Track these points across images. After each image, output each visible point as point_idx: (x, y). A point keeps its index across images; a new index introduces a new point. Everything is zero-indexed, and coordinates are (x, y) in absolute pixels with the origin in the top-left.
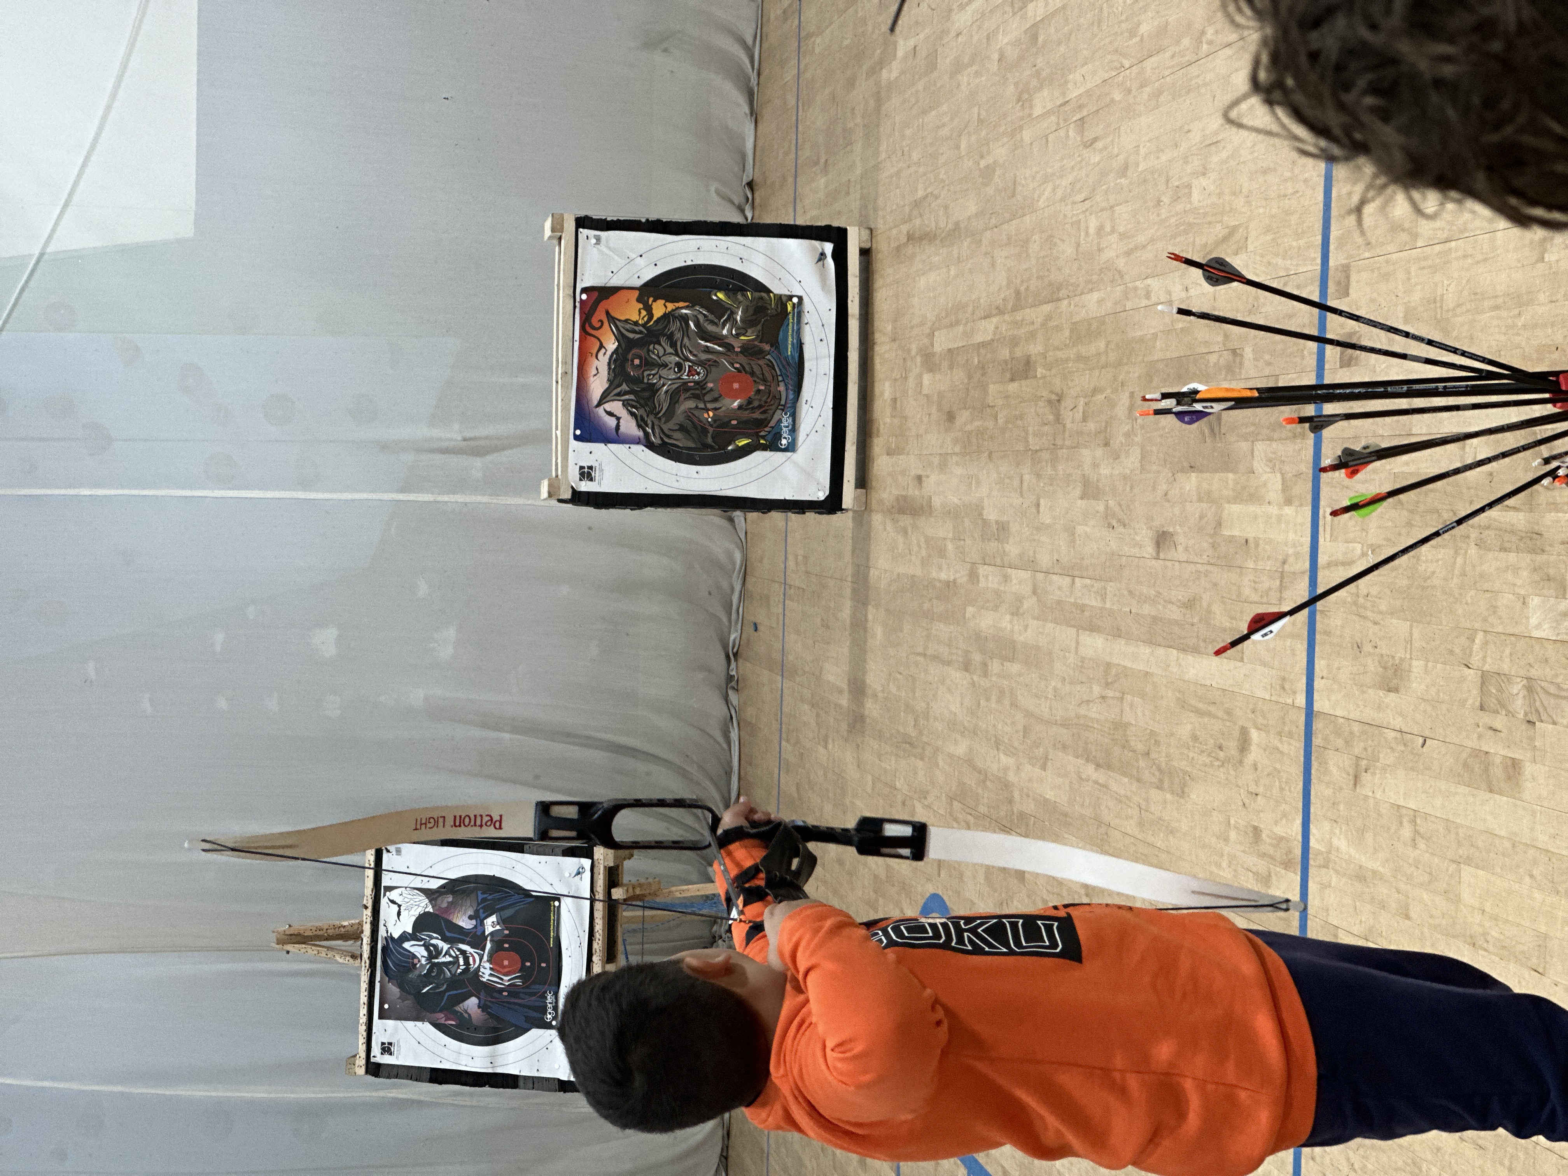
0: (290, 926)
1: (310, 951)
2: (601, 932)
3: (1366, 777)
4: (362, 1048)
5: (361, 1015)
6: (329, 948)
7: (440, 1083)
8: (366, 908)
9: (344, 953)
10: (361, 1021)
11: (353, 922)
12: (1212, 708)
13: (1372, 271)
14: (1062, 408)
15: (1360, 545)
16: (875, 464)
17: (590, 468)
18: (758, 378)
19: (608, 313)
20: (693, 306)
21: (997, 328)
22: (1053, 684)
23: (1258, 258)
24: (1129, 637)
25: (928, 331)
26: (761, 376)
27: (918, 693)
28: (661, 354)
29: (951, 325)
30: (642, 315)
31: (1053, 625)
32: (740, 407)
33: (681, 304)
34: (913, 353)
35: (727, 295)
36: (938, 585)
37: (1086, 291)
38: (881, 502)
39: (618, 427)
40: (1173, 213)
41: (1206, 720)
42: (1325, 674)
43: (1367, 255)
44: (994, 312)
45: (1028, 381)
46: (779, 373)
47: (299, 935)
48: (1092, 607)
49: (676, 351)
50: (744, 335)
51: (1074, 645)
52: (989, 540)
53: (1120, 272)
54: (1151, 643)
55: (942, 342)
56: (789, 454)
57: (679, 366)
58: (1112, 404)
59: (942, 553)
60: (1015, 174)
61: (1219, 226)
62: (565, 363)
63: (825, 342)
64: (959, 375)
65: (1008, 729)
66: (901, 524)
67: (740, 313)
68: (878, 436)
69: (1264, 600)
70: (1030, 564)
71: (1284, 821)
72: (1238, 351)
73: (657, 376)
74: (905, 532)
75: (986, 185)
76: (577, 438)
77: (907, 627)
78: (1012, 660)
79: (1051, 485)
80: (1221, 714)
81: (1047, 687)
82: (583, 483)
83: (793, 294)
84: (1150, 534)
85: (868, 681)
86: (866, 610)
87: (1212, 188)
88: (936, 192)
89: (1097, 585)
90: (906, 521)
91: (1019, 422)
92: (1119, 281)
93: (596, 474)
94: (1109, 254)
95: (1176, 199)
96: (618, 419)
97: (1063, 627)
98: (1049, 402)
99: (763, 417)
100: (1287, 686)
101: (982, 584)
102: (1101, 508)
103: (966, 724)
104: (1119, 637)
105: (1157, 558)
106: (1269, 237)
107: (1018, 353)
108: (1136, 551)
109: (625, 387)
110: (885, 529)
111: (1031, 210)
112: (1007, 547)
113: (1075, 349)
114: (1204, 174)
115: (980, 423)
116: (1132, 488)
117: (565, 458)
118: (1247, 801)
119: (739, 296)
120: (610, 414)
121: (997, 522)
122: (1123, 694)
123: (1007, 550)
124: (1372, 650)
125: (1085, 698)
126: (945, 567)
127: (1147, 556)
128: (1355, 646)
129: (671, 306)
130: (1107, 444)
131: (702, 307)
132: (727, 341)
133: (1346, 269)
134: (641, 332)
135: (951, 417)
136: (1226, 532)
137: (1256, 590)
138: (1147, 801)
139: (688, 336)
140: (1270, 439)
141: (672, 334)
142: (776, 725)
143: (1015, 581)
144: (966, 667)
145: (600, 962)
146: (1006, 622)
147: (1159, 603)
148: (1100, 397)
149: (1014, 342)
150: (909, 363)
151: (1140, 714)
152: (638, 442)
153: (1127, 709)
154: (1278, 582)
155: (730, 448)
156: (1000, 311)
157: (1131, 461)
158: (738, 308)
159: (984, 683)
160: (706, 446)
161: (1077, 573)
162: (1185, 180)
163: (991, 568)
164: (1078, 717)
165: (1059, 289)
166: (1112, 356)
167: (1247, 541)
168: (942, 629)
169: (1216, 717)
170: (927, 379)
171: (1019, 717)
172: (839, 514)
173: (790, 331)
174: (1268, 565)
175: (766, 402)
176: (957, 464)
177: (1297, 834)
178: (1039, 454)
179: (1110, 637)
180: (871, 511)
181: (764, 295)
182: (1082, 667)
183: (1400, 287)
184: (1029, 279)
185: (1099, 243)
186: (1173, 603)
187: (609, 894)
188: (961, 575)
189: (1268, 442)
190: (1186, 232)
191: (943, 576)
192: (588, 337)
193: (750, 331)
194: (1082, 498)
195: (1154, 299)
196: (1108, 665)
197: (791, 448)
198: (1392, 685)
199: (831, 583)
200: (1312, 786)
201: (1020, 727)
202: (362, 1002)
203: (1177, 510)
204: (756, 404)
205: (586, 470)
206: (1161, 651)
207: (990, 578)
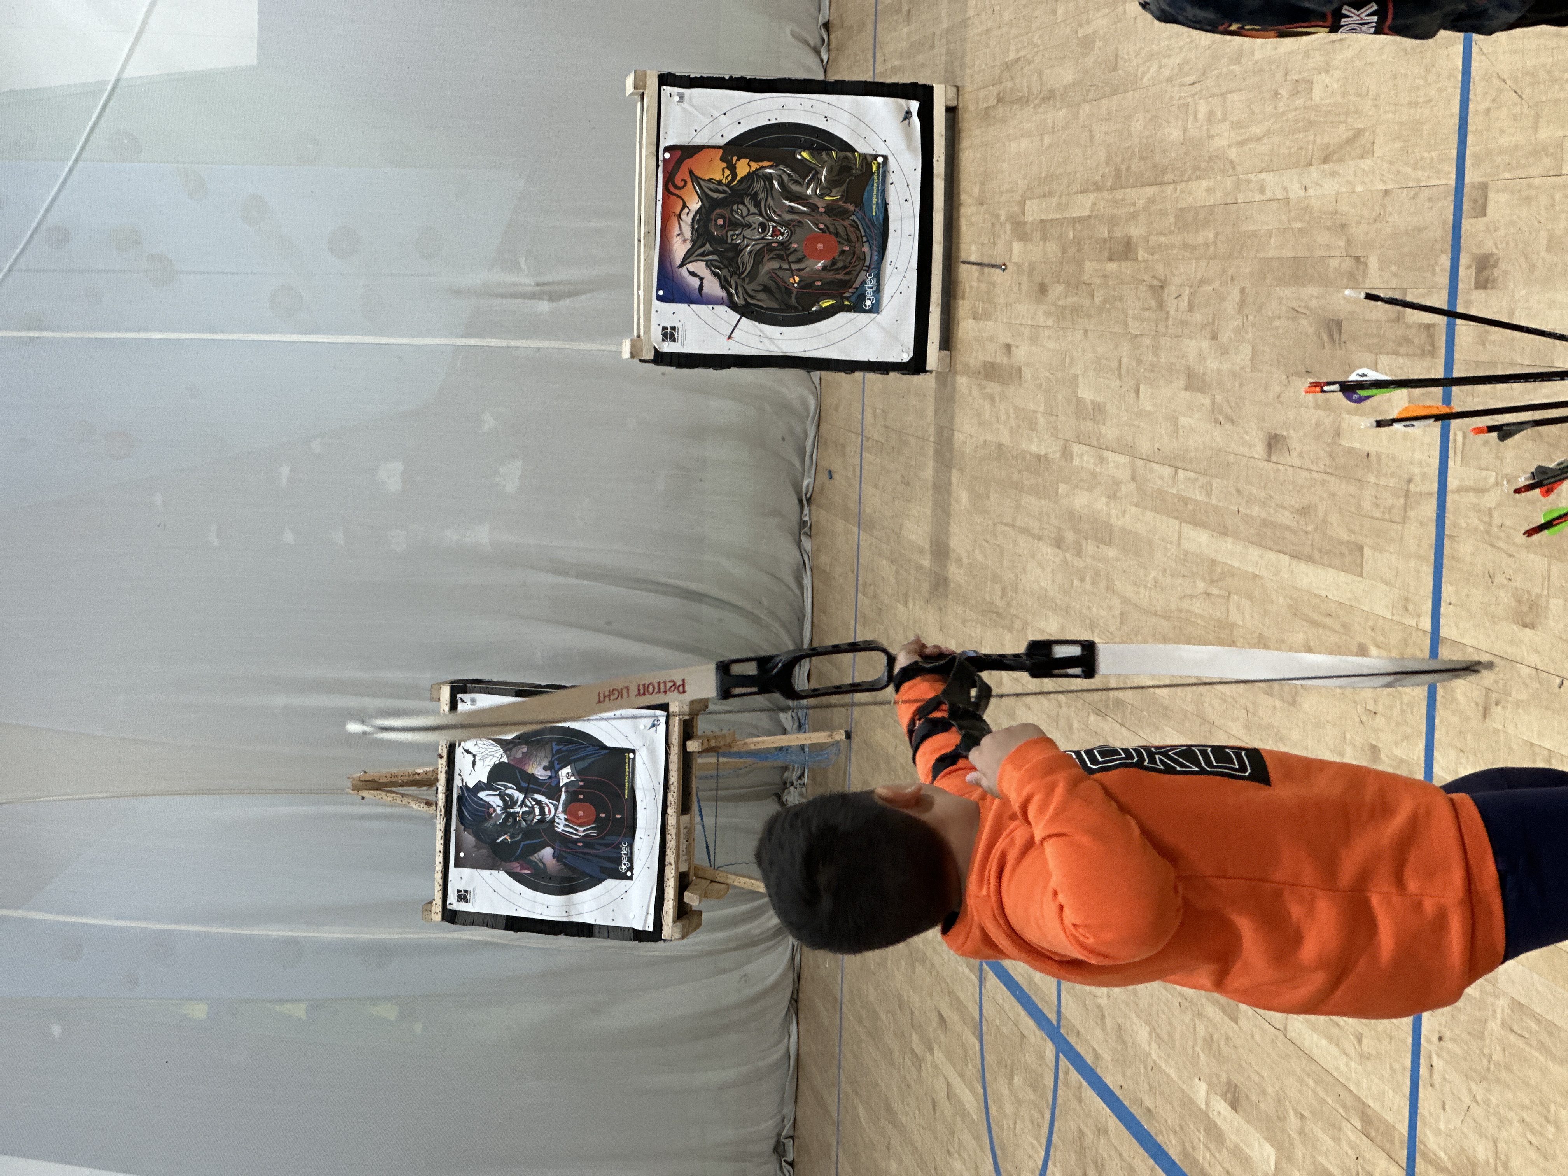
0: (365, 772)
1: (385, 797)
2: (675, 784)
3: (1497, 711)
4: (438, 896)
5: (437, 863)
6: (403, 795)
7: (516, 931)
8: (441, 757)
9: (418, 799)
10: (437, 869)
11: (428, 769)
12: (1328, 621)
13: (1512, 192)
14: (1165, 296)
15: (1494, 474)
16: (960, 327)
17: (673, 328)
18: (843, 239)
19: (691, 172)
20: (776, 166)
21: (1095, 204)
22: (1153, 574)
23: (1386, 165)
24: (1236, 536)
25: (1019, 198)
26: (846, 237)
27: (1006, 563)
28: (744, 215)
29: (1044, 196)
30: (726, 175)
31: (1153, 514)
32: (824, 268)
33: (765, 164)
34: (1003, 218)
35: (811, 154)
36: (1028, 457)
37: (1194, 177)
38: (967, 365)
39: (701, 287)
40: (1291, 108)
41: (1321, 631)
42: (1453, 601)
43: (1507, 175)
44: (1091, 188)
45: (1129, 263)
46: (863, 234)
47: (374, 781)
48: (1196, 500)
49: (760, 211)
50: (829, 195)
51: (1176, 537)
52: (1084, 419)
53: (1232, 162)
54: (1261, 545)
55: (1034, 211)
56: (873, 315)
57: (763, 226)
58: (1222, 298)
59: (1033, 427)
60: (1117, 49)
61: (1342, 127)
62: (647, 223)
63: (909, 202)
64: (1053, 248)
65: (1103, 613)
66: (988, 390)
67: (824, 173)
68: (963, 299)
69: (1387, 517)
70: (1128, 450)
71: (1405, 743)
72: (1362, 259)
73: (741, 236)
74: (992, 399)
75: (1085, 55)
76: (660, 298)
77: (994, 497)
78: (1109, 543)
79: (1153, 371)
80: (1337, 627)
81: (1146, 576)
82: (666, 344)
83: (879, 153)
84: (1261, 435)
85: (952, 545)
86: (950, 472)
87: (1335, 86)
88: (1029, 56)
89: (1202, 480)
90: (993, 388)
91: (1118, 304)
92: (1231, 171)
93: (679, 335)
94: (1219, 143)
95: (1295, 93)
96: (702, 279)
97: (1164, 517)
98: (1151, 287)
99: (847, 278)
100: (1411, 608)
101: (1077, 462)
102: (1207, 401)
103: (1058, 601)
104: (1226, 534)
105: (1269, 461)
106: (1398, 145)
107: (1118, 234)
108: (1246, 450)
109: (708, 247)
110: (971, 394)
111: (1134, 87)
112: (1103, 429)
113: (1180, 237)
114: (1327, 71)
115: (1076, 299)
116: (1241, 385)
117: (648, 319)
118: (1364, 719)
119: (824, 156)
120: (693, 274)
121: (1093, 402)
122: (1230, 593)
123: (1103, 432)
124: (1505, 582)
125: (1189, 592)
126: (1035, 440)
127: (1257, 456)
128: (1487, 575)
129: (755, 166)
130: (1214, 337)
131: (787, 166)
132: (811, 201)
133: (1484, 188)
134: (724, 192)
135: (1043, 289)
136: (1344, 443)
137: (1378, 506)
138: (1255, 704)
139: (773, 197)
140: (1396, 353)
141: (756, 193)
142: (851, 576)
143: (1111, 464)
144: (1059, 543)
145: (675, 815)
146: (1101, 504)
147: (1270, 507)
148: (1208, 288)
149: (1113, 221)
150: (997, 228)
151: (1248, 618)
152: (721, 302)
153: (1233, 610)
154: (1402, 501)
155: (814, 309)
156: (1099, 188)
157: (1242, 356)
158: (823, 167)
159: (1079, 563)
160: (789, 307)
161: (1180, 465)
162: (1305, 75)
163: (1086, 448)
164: (1180, 611)
165: (1164, 172)
166: (1222, 248)
167: (1368, 455)
168: (1030, 501)
169: (1333, 630)
170: (1017, 247)
171: (1116, 602)
172: (922, 376)
173: (875, 191)
174: (1392, 482)
175: (850, 263)
176: (1049, 337)
177: (1419, 758)
178: (1139, 339)
179: (1215, 534)
180: (956, 373)
181: (849, 154)
182: (1184, 560)
183: (1543, 212)
184: (1131, 159)
185: (1208, 130)
186: (1285, 508)
187: (683, 746)
188: (1052, 449)
189: (1394, 357)
190: (1305, 130)
191: (1034, 448)
192: (672, 197)
193: (834, 191)
194: (1186, 389)
195: (1269, 195)
196: (1214, 562)
197: (875, 309)
198: (1528, 620)
199: (912, 441)
200: (1437, 712)
201: (1117, 612)
202: (437, 850)
203: (1291, 414)
204: (840, 264)
205: (669, 331)
206: (1271, 556)
207: (1085, 458)
